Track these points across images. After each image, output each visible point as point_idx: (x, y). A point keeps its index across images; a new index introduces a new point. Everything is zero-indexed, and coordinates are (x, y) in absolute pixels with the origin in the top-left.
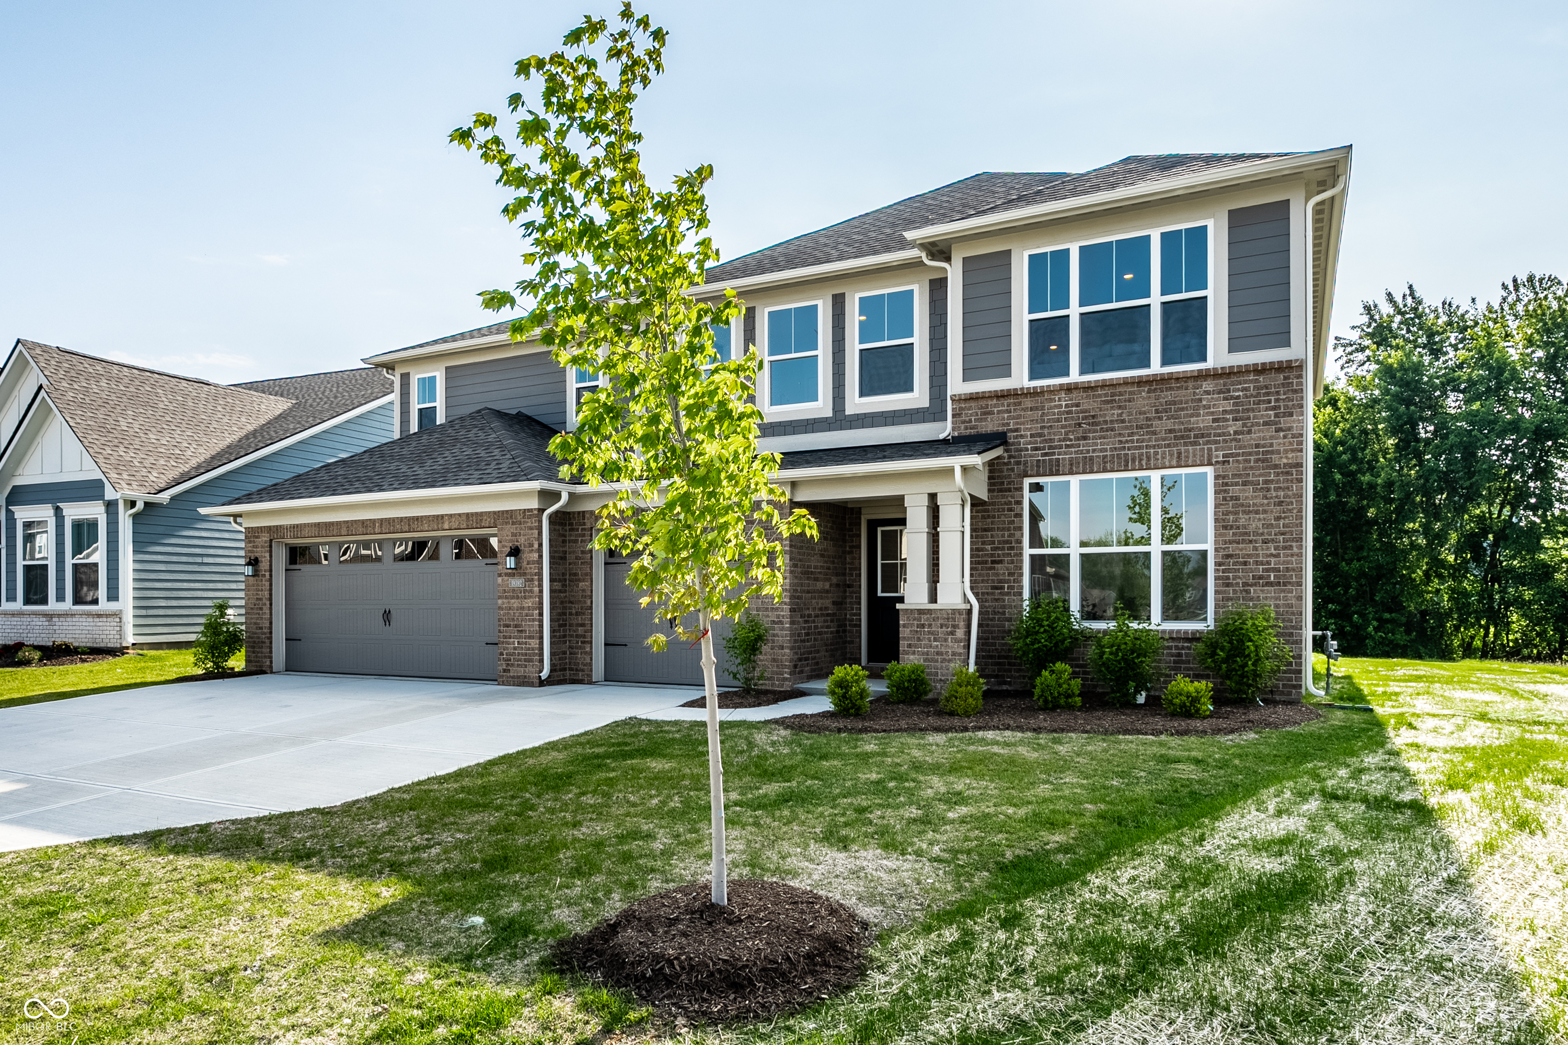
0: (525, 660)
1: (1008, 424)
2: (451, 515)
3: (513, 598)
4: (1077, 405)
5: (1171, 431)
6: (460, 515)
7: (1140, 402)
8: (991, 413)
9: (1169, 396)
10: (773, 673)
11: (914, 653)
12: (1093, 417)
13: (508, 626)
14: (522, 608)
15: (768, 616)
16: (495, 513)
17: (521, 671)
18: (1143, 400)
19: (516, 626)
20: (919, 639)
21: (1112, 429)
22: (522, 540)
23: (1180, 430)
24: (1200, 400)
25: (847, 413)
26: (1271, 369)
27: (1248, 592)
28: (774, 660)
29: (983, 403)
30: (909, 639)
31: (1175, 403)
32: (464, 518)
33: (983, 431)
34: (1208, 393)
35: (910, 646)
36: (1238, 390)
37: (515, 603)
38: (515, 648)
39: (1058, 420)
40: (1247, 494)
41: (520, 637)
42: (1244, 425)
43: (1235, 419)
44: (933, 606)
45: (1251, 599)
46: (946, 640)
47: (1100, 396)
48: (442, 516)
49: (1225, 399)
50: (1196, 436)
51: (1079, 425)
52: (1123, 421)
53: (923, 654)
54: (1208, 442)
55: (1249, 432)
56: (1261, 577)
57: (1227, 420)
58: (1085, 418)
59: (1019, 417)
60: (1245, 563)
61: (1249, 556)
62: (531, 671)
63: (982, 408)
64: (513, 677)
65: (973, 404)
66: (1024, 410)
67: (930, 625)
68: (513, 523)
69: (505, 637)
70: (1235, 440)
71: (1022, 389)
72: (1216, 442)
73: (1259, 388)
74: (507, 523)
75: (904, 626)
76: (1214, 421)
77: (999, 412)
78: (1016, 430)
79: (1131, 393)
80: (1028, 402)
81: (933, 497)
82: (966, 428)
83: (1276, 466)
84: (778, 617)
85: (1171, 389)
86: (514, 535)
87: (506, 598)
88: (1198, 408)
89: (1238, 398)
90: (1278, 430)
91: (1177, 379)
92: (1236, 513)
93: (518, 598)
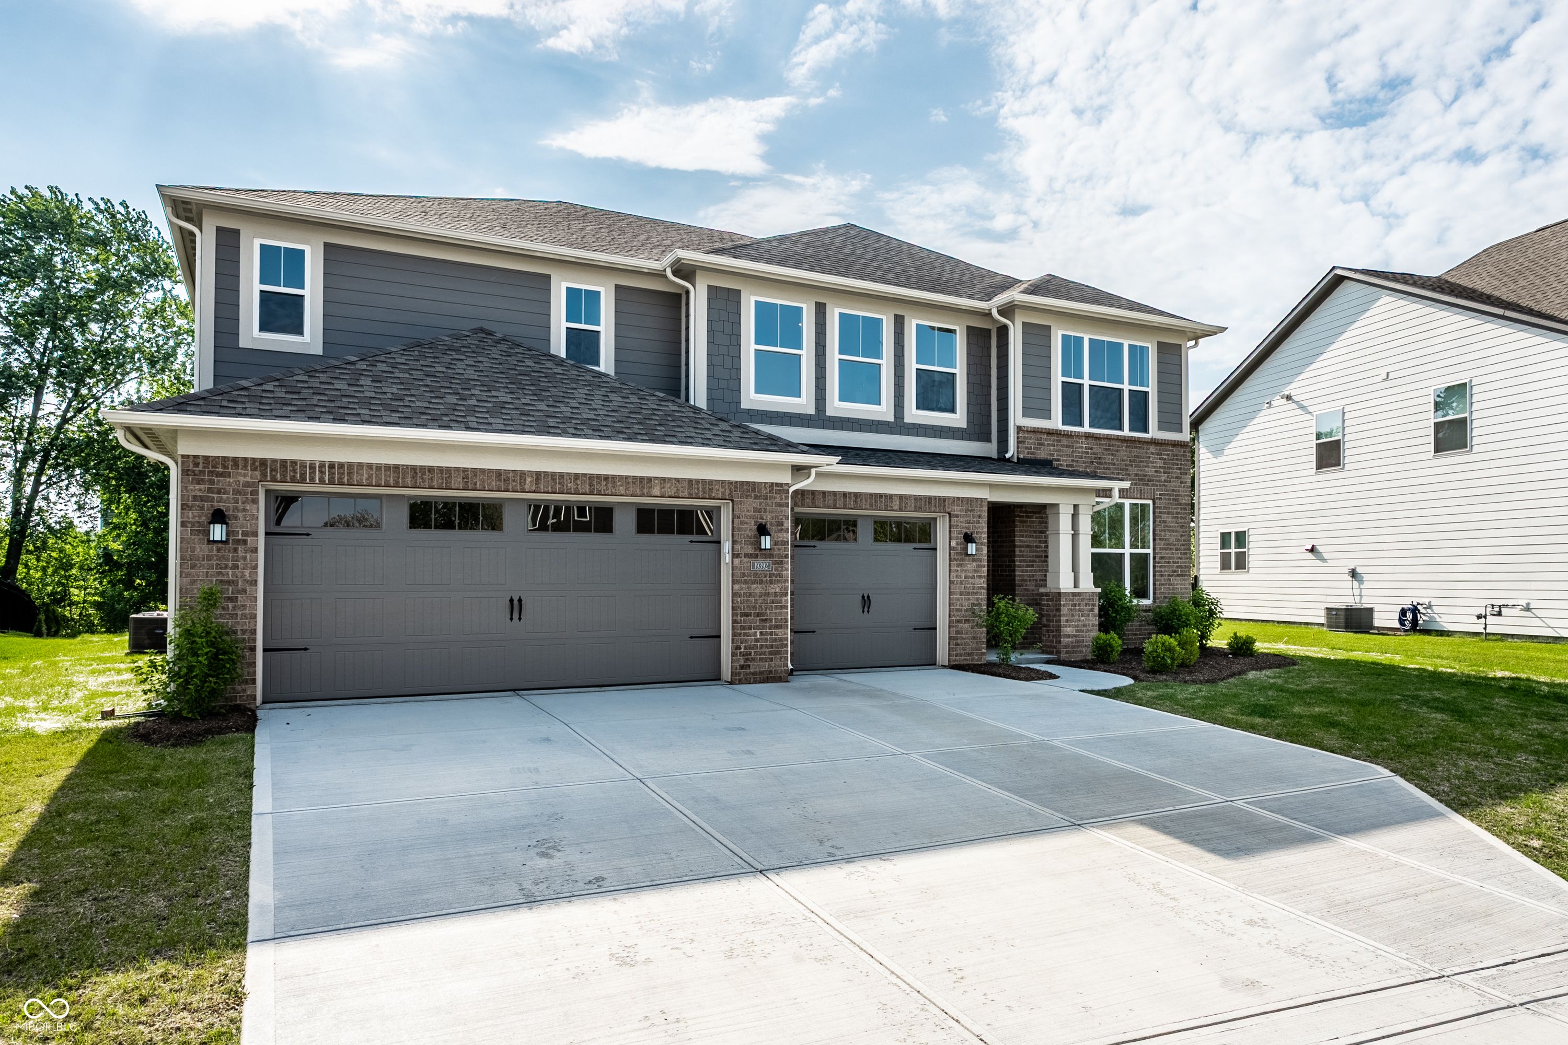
0: (770, 653)
1: (1053, 455)
2: (664, 480)
3: (754, 582)
4: (1091, 449)
5: (1137, 475)
6: (678, 480)
7: (1123, 453)
8: (1043, 444)
9: (1135, 452)
10: (973, 649)
11: (1070, 626)
12: (1100, 458)
13: (747, 615)
14: (768, 594)
15: (969, 599)
16: (730, 483)
17: (765, 666)
18: (1124, 452)
19: (758, 615)
20: (1073, 616)
21: (1109, 469)
22: (768, 518)
23: (1141, 475)
24: (1149, 457)
25: (906, 421)
26: (1178, 445)
27: (1170, 580)
28: (974, 638)
29: (1039, 436)
30: (1067, 615)
31: (1138, 457)
32: (686, 485)
33: (1038, 457)
34: (1152, 453)
35: (1067, 621)
36: (1165, 455)
37: (757, 589)
38: (757, 640)
39: (1081, 457)
40: (1168, 518)
41: (764, 627)
42: (1168, 477)
43: (1164, 473)
44: (1076, 590)
45: (1171, 585)
46: (1088, 615)
47: (1102, 445)
48: (650, 479)
49: (1160, 459)
50: (1148, 480)
51: (1092, 462)
52: (1114, 464)
53: (1076, 626)
54: (1153, 485)
55: (1170, 482)
56: (1175, 571)
57: (1161, 472)
58: (1095, 458)
59: (1059, 451)
60: (1169, 562)
61: (1170, 558)
62: (775, 665)
63: (1038, 440)
64: (754, 674)
65: (1032, 435)
66: (1063, 446)
67: (1079, 604)
68: (756, 497)
69: (743, 628)
70: (1164, 485)
71: (1057, 430)
72: (1157, 485)
73: (1174, 455)
74: (747, 497)
75: (1064, 605)
76: (1156, 472)
77: (1048, 445)
78: (1058, 460)
79: (1118, 446)
80: (1065, 441)
81: (1076, 507)
82: (1028, 453)
83: (1181, 504)
84: (977, 600)
85: (1136, 447)
86: (756, 510)
87: (746, 582)
88: (1148, 462)
89: (1165, 459)
90: (1182, 482)
91: (1139, 442)
92: (1165, 531)
93: (761, 582)
